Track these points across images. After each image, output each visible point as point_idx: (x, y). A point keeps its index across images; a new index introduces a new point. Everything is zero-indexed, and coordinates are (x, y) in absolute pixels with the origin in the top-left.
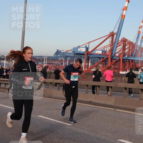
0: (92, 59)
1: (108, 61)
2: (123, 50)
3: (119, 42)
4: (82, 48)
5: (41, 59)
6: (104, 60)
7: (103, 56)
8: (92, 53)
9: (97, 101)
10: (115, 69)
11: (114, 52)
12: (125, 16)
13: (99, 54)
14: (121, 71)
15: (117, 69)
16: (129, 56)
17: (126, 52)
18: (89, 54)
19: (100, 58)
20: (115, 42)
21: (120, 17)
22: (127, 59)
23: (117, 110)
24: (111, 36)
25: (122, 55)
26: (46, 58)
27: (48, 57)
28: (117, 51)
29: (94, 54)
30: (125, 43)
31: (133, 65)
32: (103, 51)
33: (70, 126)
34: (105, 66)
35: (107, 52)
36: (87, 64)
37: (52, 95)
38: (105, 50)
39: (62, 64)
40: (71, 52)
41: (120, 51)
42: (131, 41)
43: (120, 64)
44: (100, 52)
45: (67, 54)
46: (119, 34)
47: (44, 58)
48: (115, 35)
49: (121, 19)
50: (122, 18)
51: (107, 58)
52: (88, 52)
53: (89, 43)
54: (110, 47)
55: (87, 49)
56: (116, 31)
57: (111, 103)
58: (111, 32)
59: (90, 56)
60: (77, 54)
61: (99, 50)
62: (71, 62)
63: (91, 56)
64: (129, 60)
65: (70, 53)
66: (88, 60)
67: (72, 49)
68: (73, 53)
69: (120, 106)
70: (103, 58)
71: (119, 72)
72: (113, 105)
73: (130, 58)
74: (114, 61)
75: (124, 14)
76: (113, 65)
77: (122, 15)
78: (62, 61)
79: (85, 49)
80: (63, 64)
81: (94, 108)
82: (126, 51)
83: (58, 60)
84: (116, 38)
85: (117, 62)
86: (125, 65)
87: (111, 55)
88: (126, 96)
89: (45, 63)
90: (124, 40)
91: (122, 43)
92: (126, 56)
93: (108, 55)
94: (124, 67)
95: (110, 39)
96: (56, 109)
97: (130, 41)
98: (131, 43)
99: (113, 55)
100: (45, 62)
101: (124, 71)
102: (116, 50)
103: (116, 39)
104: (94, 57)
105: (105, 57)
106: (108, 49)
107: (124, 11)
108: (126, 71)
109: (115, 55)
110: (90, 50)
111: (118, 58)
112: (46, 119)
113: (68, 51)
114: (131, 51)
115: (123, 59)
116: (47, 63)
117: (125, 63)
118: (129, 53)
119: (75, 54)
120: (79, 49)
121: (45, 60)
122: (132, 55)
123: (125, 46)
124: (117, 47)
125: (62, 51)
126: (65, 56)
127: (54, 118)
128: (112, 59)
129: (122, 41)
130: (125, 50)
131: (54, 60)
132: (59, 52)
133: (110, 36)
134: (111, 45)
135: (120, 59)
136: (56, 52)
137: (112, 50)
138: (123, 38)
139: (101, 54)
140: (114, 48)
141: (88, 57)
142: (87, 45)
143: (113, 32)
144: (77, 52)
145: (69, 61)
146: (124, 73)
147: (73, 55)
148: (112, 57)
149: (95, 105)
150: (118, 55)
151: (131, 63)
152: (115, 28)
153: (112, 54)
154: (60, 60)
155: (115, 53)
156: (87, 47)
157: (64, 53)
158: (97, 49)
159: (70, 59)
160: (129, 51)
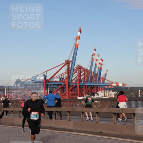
0: (51, 86)
1: (66, 87)
2: (79, 76)
3: (74, 69)
4: (40, 76)
5: (2, 89)
6: (61, 87)
7: (61, 83)
8: (50, 81)
9: (57, 126)
10: (73, 94)
11: (70, 79)
12: (78, 45)
13: (57, 82)
14: (78, 97)
15: (75, 95)
16: (85, 82)
17: (81, 79)
18: (48, 82)
19: (58, 85)
20: (71, 70)
21: (74, 46)
22: (83, 84)
23: (76, 133)
25: (78, 82)
27: (9, 87)
28: (74, 78)
29: (52, 82)
30: (81, 70)
31: (89, 91)
32: (60, 79)
34: (63, 92)
35: (64, 79)
36: (46, 91)
37: (14, 123)
38: (63, 77)
39: (23, 92)
40: (31, 80)
41: (76, 77)
42: (86, 68)
43: (77, 90)
44: (58, 80)
46: (74, 63)
48: (71, 63)
49: (75, 48)
50: (76, 46)
51: (65, 85)
52: (46, 80)
53: (47, 71)
54: (67, 74)
55: (45, 77)
56: (71, 59)
57: (70, 127)
58: (67, 60)
59: (48, 83)
60: (36, 82)
61: (57, 78)
64: (85, 86)
65: (29, 82)
66: (47, 87)
69: (79, 129)
70: (61, 85)
71: (77, 97)
72: (72, 129)
73: (86, 84)
74: (71, 88)
75: (78, 43)
76: (71, 91)
77: (76, 44)
78: (22, 89)
79: (43, 77)
81: (54, 133)
82: (82, 77)
83: (18, 89)
84: (72, 65)
85: (74, 88)
86: (82, 90)
87: (68, 82)
88: (83, 120)
89: (6, 93)
90: (79, 68)
91: (78, 70)
92: (82, 82)
93: (66, 82)
94: (81, 93)
97: (84, 68)
98: (85, 70)
99: (70, 82)
100: (6, 91)
101: (81, 96)
102: (72, 77)
103: (71, 67)
104: (52, 84)
105: (62, 84)
106: (65, 76)
107: (77, 41)
108: (83, 97)
109: (72, 81)
110: (48, 78)
111: (75, 85)
113: (28, 80)
115: (79, 85)
116: (8, 93)
117: (82, 89)
118: (85, 79)
119: (34, 82)
120: (37, 78)
121: (6, 89)
122: (87, 81)
123: (81, 72)
124: (73, 74)
126: (25, 84)
128: (69, 86)
129: (77, 68)
130: (81, 77)
131: (15, 89)
133: (66, 64)
134: (68, 73)
135: (76, 86)
136: (16, 82)
137: (68, 77)
138: (79, 65)
139: (58, 82)
140: (70, 75)
141: (47, 85)
142: (45, 73)
143: (68, 61)
146: (81, 98)
147: (32, 84)
148: (69, 84)
149: (55, 130)
150: (75, 82)
151: (87, 88)
152: (70, 56)
153: (69, 80)
154: (20, 89)
155: (72, 80)
156: (45, 75)
157: (23, 82)
158: (55, 76)
159: (30, 87)
160: (85, 78)
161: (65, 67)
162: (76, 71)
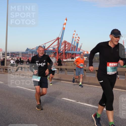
0: (48, 53)
1: (56, 54)
5: (18, 54)
8: (47, 49)
11: (59, 49)
13: (51, 50)
15: (62, 58)
16: (68, 51)
20: (60, 43)
23: (62, 81)
25: (64, 50)
27: (22, 52)
28: (61, 48)
29: (49, 50)
31: (70, 56)
32: (53, 48)
35: (56, 49)
38: (55, 48)
39: (30, 56)
41: (63, 48)
43: (63, 55)
44: (52, 49)
46: (62, 38)
48: (60, 39)
49: (63, 30)
51: (56, 52)
53: (45, 44)
56: (60, 37)
63: (47, 51)
64: (68, 53)
65: (34, 50)
67: (36, 48)
68: (36, 50)
69: (63, 79)
70: (54, 52)
71: (63, 60)
72: (59, 79)
73: (68, 52)
74: (60, 54)
77: (63, 28)
78: (30, 54)
82: (67, 48)
83: (27, 54)
87: (58, 50)
88: (66, 73)
89: (20, 56)
90: (65, 42)
92: (67, 51)
94: (66, 57)
95: (57, 41)
97: (68, 42)
98: (69, 43)
99: (59, 50)
101: (65, 59)
103: (60, 41)
106: (56, 47)
107: (64, 26)
108: (67, 59)
109: (60, 50)
110: (46, 48)
114: (69, 48)
115: (65, 53)
117: (66, 55)
121: (21, 54)
122: (70, 50)
123: (66, 45)
124: (61, 46)
126: (32, 51)
128: (58, 53)
131: (26, 54)
132: (28, 49)
134: (58, 45)
135: (63, 53)
137: (58, 48)
141: (45, 52)
142: (44, 45)
143: (58, 37)
150: (62, 50)
156: (44, 46)
157: (31, 50)
158: (50, 47)
161: (56, 41)
162: (63, 44)
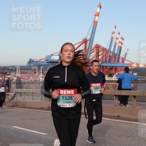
2: (97, 56)
3: (92, 48)
4: (55, 56)
5: (13, 69)
12: (97, 22)
16: (103, 62)
17: (99, 59)
20: (88, 49)
21: (92, 23)
22: (101, 65)
24: (84, 43)
26: (19, 68)
27: (21, 67)
30: (99, 50)
31: (107, 72)
33: (45, 135)
37: (26, 105)
40: (45, 60)
41: (94, 57)
42: (104, 47)
45: (40, 63)
46: (92, 41)
47: (16, 68)
48: (88, 42)
49: (94, 25)
50: (94, 24)
52: (61, 60)
56: (88, 38)
58: (84, 38)
60: (50, 62)
62: (45, 70)
64: (103, 66)
65: (43, 62)
67: (45, 58)
68: (46, 61)
73: (104, 65)
75: (97, 20)
77: (95, 21)
78: (35, 70)
79: (58, 57)
80: (37, 73)
82: (100, 57)
83: (31, 69)
84: (89, 44)
89: (18, 73)
90: (98, 47)
91: (96, 49)
92: (100, 63)
96: (31, 119)
97: (103, 47)
98: (104, 49)
100: (18, 71)
102: (90, 56)
103: (89, 46)
107: (96, 17)
112: (21, 129)
113: (41, 60)
114: (104, 57)
116: (20, 73)
118: (103, 60)
119: (48, 62)
120: (52, 58)
121: (18, 69)
122: (106, 61)
123: (99, 52)
124: (90, 54)
125: (34, 60)
127: (29, 128)
130: (98, 57)
131: (27, 69)
132: (32, 61)
136: (29, 61)
138: (97, 44)
140: (87, 54)
143: (86, 39)
144: (51, 61)
145: (42, 69)
147: (46, 64)
151: (105, 69)
152: (88, 34)
154: (33, 69)
157: (37, 62)
159: (43, 67)
160: (103, 57)
161: (82, 45)
162: (94, 50)
